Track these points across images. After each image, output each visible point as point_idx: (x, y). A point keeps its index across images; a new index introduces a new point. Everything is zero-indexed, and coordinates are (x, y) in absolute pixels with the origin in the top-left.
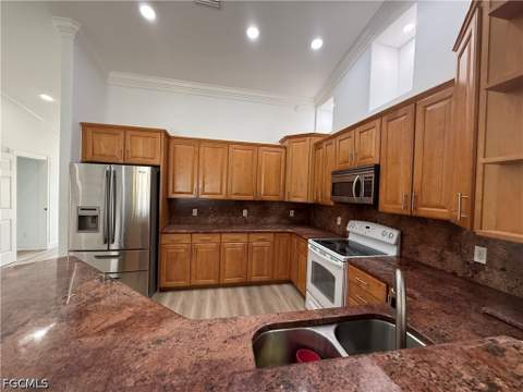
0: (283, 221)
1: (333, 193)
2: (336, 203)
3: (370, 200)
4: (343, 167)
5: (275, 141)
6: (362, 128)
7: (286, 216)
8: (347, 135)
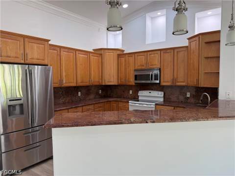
0: (97, 97)
1: (136, 79)
2: (135, 83)
3: (158, 82)
4: (140, 68)
5: (90, 49)
6: (151, 53)
7: (97, 93)
8: (142, 54)
